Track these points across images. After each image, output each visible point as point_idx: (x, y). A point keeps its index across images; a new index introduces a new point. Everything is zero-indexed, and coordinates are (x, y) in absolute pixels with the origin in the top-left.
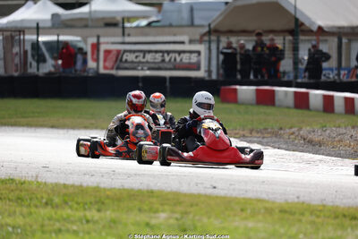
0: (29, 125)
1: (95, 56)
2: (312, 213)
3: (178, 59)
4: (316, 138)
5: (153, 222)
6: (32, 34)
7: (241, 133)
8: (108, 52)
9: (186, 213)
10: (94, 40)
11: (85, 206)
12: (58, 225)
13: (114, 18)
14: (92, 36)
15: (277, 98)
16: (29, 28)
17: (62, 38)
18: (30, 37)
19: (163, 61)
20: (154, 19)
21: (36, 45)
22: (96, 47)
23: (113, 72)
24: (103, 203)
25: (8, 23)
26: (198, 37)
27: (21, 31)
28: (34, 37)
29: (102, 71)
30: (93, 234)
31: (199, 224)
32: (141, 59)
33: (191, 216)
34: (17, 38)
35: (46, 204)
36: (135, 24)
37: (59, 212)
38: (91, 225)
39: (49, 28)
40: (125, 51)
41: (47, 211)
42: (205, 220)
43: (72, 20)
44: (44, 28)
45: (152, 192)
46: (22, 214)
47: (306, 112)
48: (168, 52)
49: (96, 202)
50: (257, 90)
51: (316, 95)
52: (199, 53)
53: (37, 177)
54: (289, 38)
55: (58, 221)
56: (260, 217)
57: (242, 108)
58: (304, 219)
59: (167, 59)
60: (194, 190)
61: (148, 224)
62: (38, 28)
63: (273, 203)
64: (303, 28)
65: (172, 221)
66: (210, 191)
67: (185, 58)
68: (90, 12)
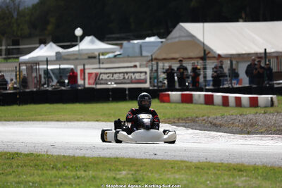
0: (43, 120)
1: (83, 77)
2: (214, 168)
3: (133, 77)
4: (218, 122)
5: (118, 177)
6: (44, 65)
7: (173, 120)
8: (90, 74)
9: (138, 171)
10: (82, 67)
11: (76, 168)
12: (60, 180)
13: (93, 53)
14: (80, 64)
15: (194, 99)
16: (42, 61)
17: (62, 66)
18: (43, 67)
19: (124, 78)
20: (117, 53)
21: (46, 72)
22: (83, 71)
23: (94, 86)
24: (87, 166)
25: (30, 58)
26: (145, 63)
27: (37, 63)
28: (45, 67)
29: (87, 86)
30: (82, 186)
31: (146, 177)
32: (111, 78)
33: (141, 172)
34: (35, 67)
35: (53, 168)
36: (106, 57)
37: (61, 173)
38: (80, 180)
39: (54, 61)
40: (101, 73)
41: (54, 172)
42: (150, 174)
43: (68, 55)
44: (51, 61)
45: (117, 158)
46: (38, 175)
47: (211, 107)
48: (127, 73)
49: (83, 166)
50: (182, 94)
51: (218, 96)
52: (146, 73)
53: (47, 152)
54: (201, 61)
55: (61, 178)
56: (183, 172)
57: (173, 105)
58: (210, 172)
59: (126, 77)
60: (143, 157)
61: (114, 178)
62: (47, 61)
63: (191, 162)
64: (209, 55)
65: (130, 176)
66: (153, 157)
67: (137, 76)
68: (79, 50)
